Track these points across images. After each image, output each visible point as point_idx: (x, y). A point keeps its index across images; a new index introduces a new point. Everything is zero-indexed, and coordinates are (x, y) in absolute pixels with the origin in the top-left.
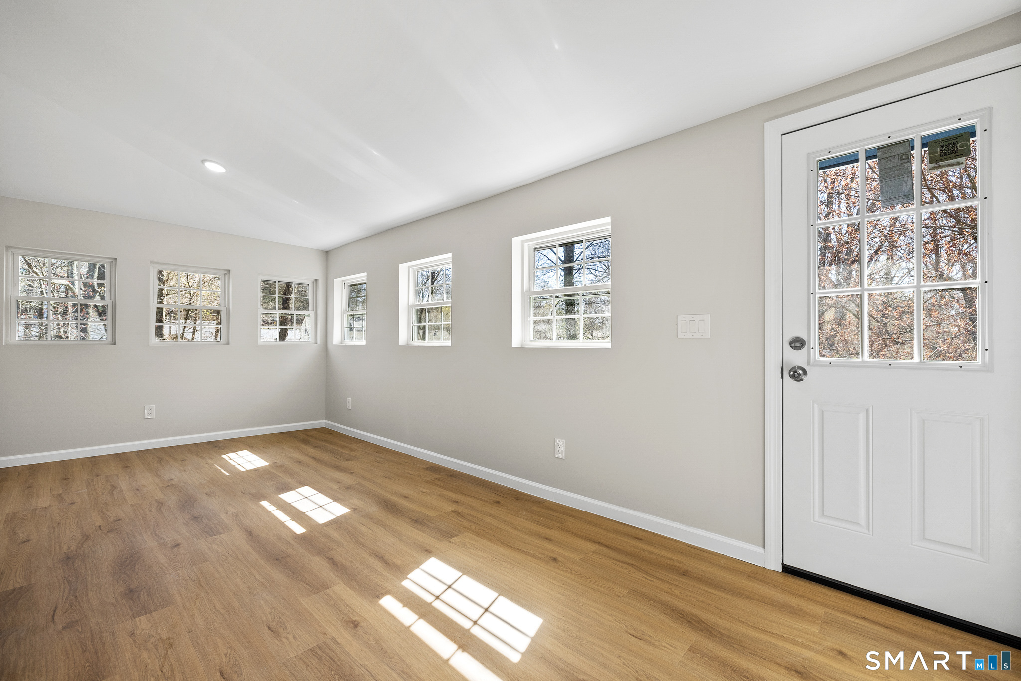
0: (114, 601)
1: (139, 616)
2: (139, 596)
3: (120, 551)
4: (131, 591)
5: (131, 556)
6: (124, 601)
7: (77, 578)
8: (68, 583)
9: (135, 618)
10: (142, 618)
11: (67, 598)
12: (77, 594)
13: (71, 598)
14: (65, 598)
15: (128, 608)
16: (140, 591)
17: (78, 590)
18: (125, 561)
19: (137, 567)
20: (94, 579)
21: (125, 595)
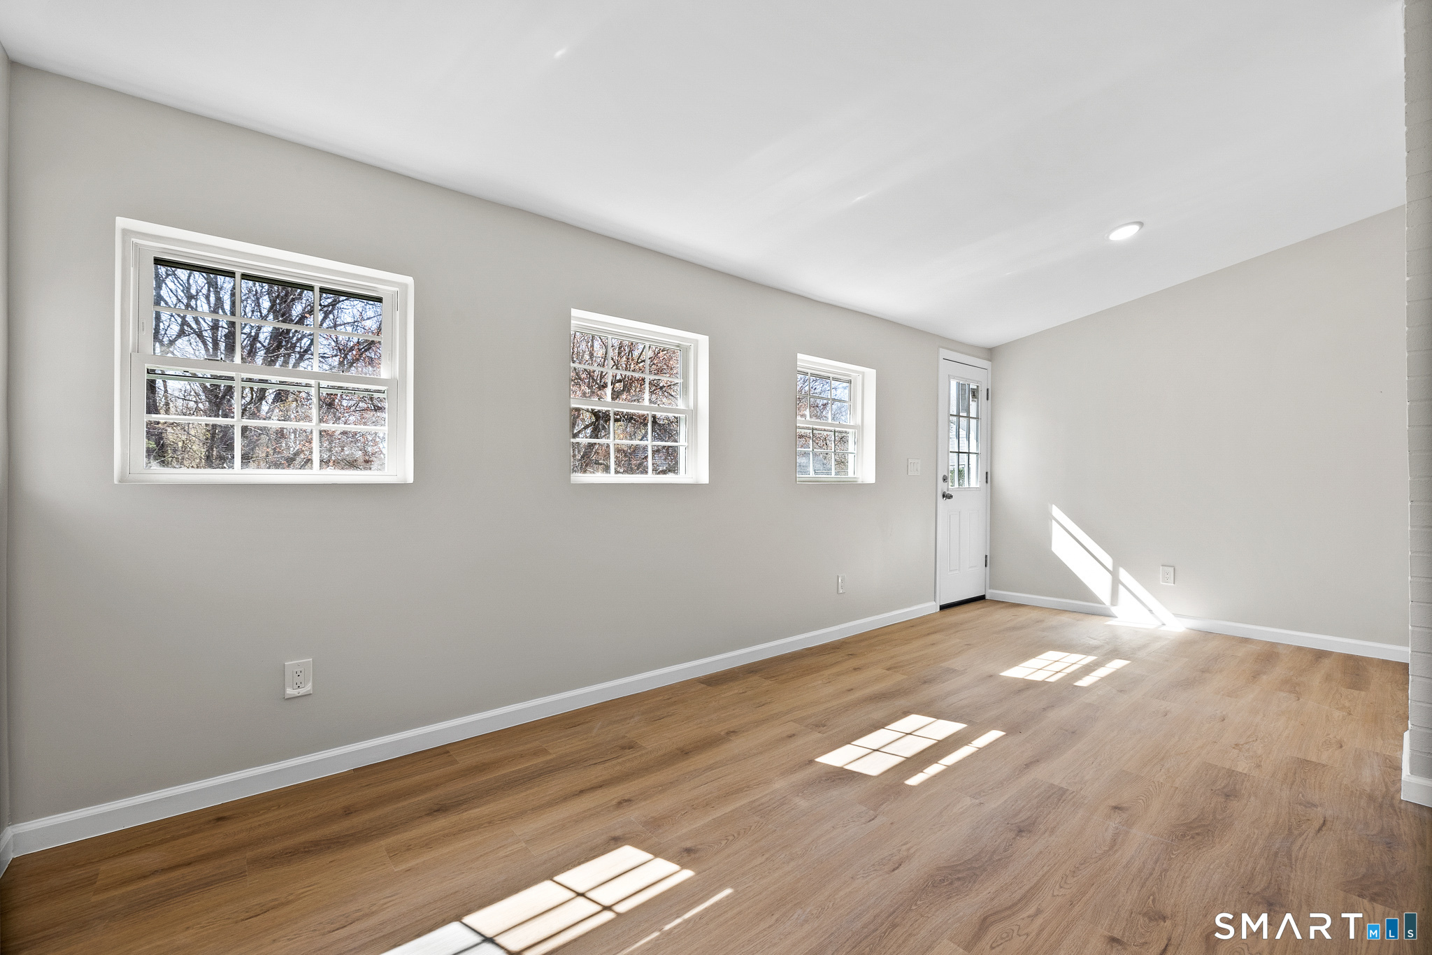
0: (1252, 798)
1: (1240, 773)
2: (1224, 787)
3: (1188, 858)
4: (1227, 796)
5: (1184, 836)
6: (1243, 792)
7: (1276, 854)
8: (1291, 855)
9: (1246, 774)
10: (1240, 770)
11: (1301, 835)
12: (1286, 832)
13: (1296, 832)
14: (1304, 837)
15: (1244, 783)
16: (1219, 790)
17: (1282, 835)
18: (1198, 834)
19: (1194, 817)
20: (1255, 836)
21: (1236, 797)
